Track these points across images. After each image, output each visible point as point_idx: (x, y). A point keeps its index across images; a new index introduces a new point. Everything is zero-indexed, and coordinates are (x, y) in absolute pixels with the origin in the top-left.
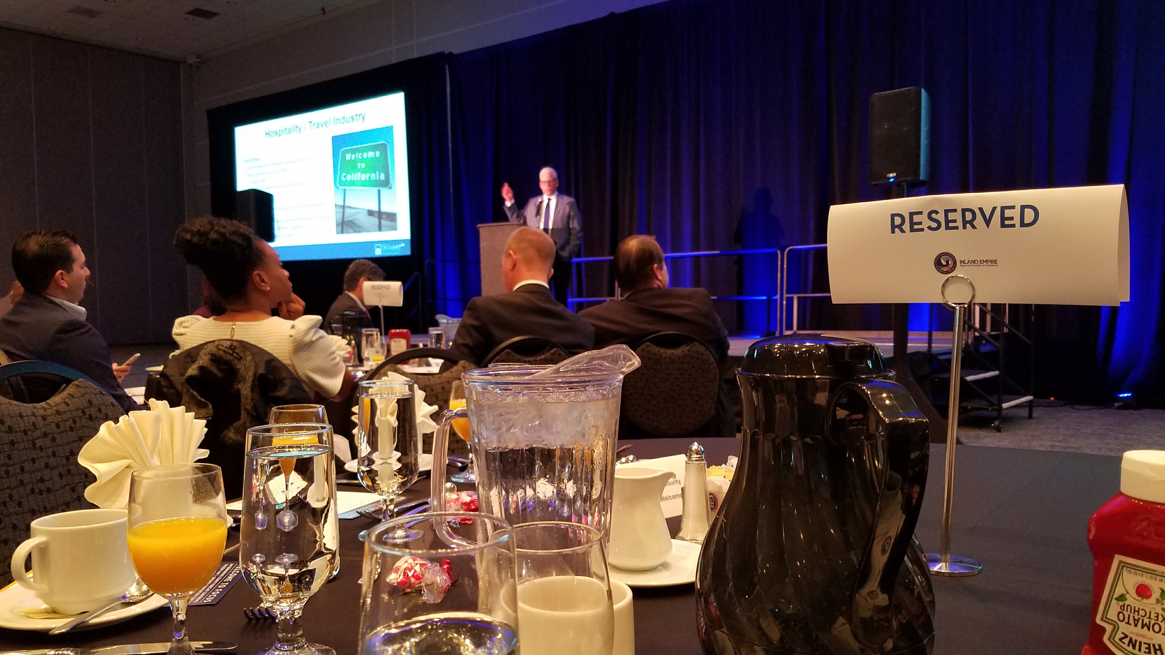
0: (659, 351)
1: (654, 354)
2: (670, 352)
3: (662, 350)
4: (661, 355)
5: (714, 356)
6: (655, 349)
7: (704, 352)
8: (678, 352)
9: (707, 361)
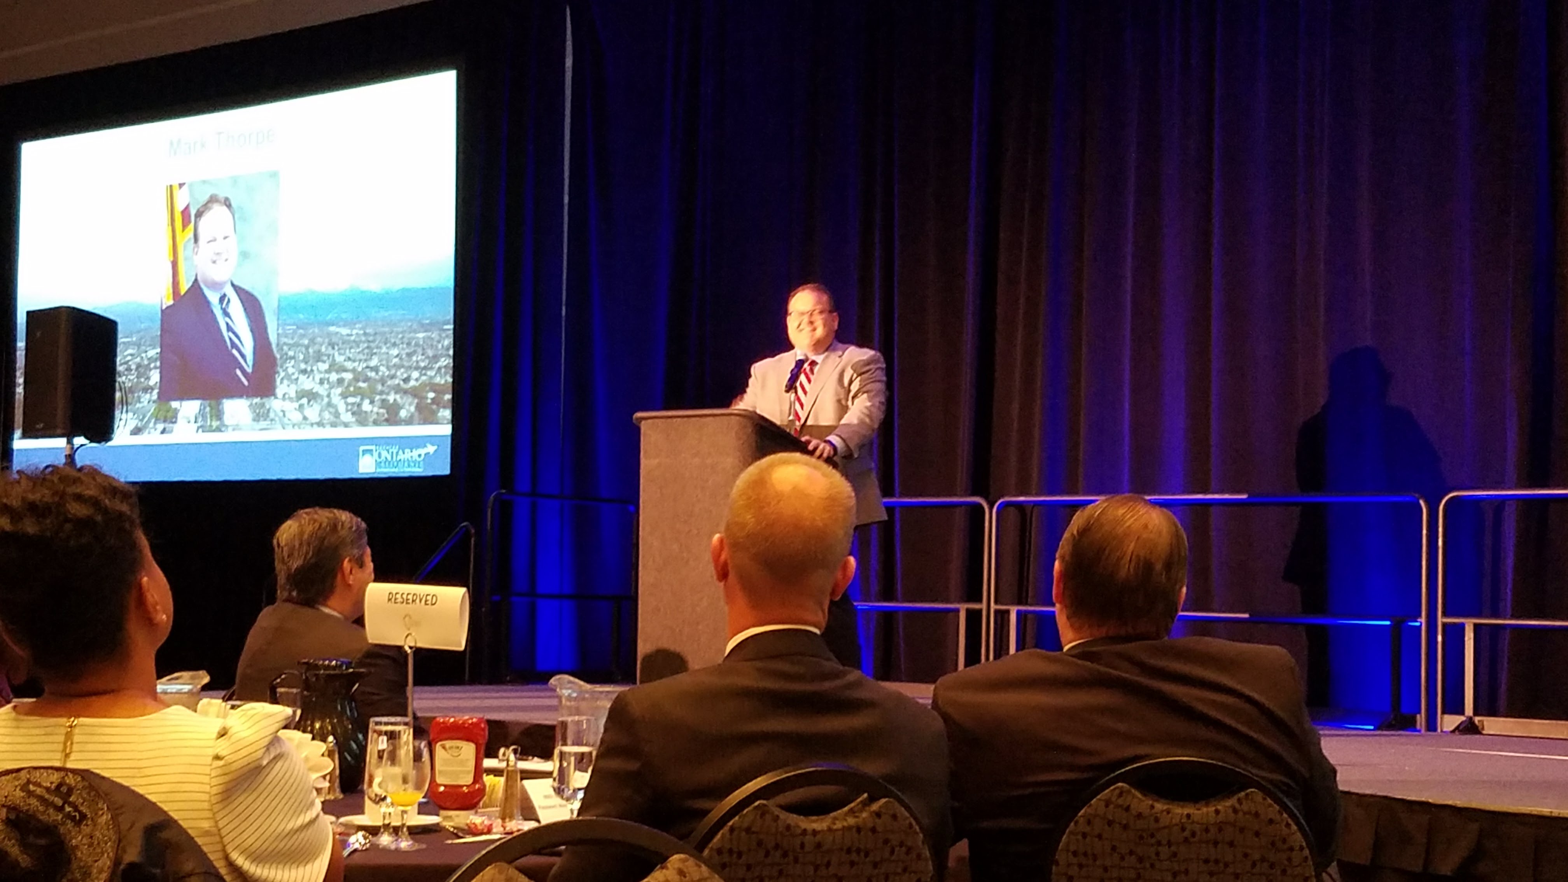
0: (1152, 807)
1: (1139, 816)
2: (1180, 811)
3: (1159, 806)
4: (1157, 820)
5: (1301, 828)
6: (1140, 802)
7: (1277, 817)
8: (1203, 812)
9: (1284, 841)
